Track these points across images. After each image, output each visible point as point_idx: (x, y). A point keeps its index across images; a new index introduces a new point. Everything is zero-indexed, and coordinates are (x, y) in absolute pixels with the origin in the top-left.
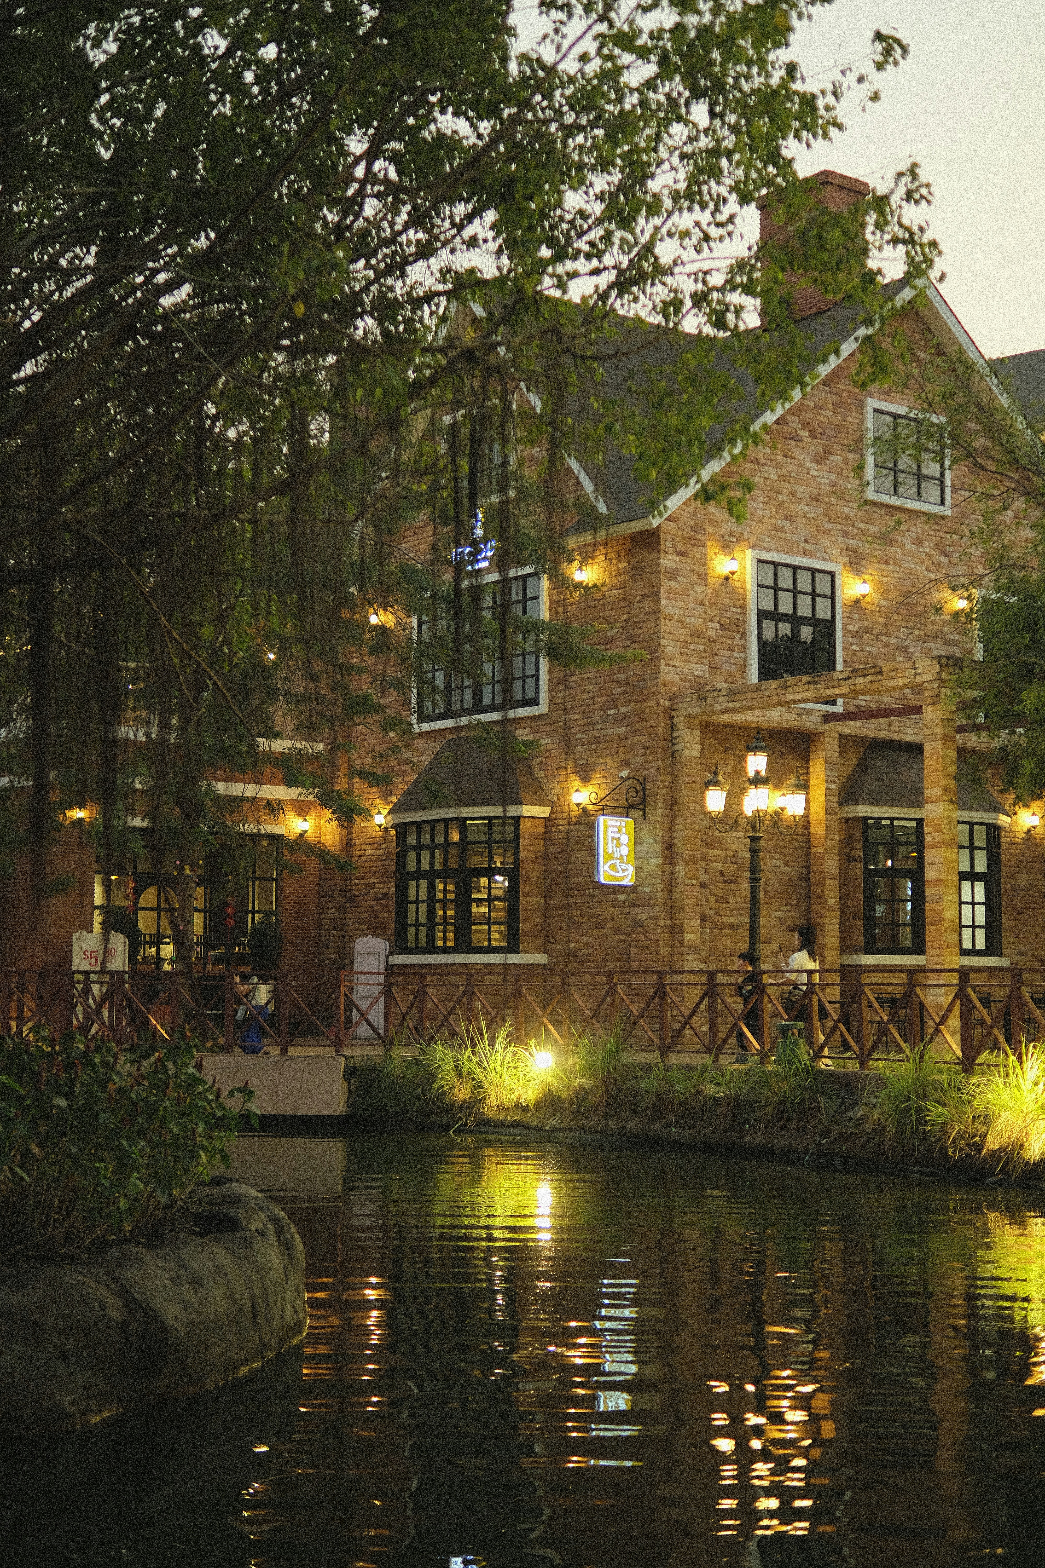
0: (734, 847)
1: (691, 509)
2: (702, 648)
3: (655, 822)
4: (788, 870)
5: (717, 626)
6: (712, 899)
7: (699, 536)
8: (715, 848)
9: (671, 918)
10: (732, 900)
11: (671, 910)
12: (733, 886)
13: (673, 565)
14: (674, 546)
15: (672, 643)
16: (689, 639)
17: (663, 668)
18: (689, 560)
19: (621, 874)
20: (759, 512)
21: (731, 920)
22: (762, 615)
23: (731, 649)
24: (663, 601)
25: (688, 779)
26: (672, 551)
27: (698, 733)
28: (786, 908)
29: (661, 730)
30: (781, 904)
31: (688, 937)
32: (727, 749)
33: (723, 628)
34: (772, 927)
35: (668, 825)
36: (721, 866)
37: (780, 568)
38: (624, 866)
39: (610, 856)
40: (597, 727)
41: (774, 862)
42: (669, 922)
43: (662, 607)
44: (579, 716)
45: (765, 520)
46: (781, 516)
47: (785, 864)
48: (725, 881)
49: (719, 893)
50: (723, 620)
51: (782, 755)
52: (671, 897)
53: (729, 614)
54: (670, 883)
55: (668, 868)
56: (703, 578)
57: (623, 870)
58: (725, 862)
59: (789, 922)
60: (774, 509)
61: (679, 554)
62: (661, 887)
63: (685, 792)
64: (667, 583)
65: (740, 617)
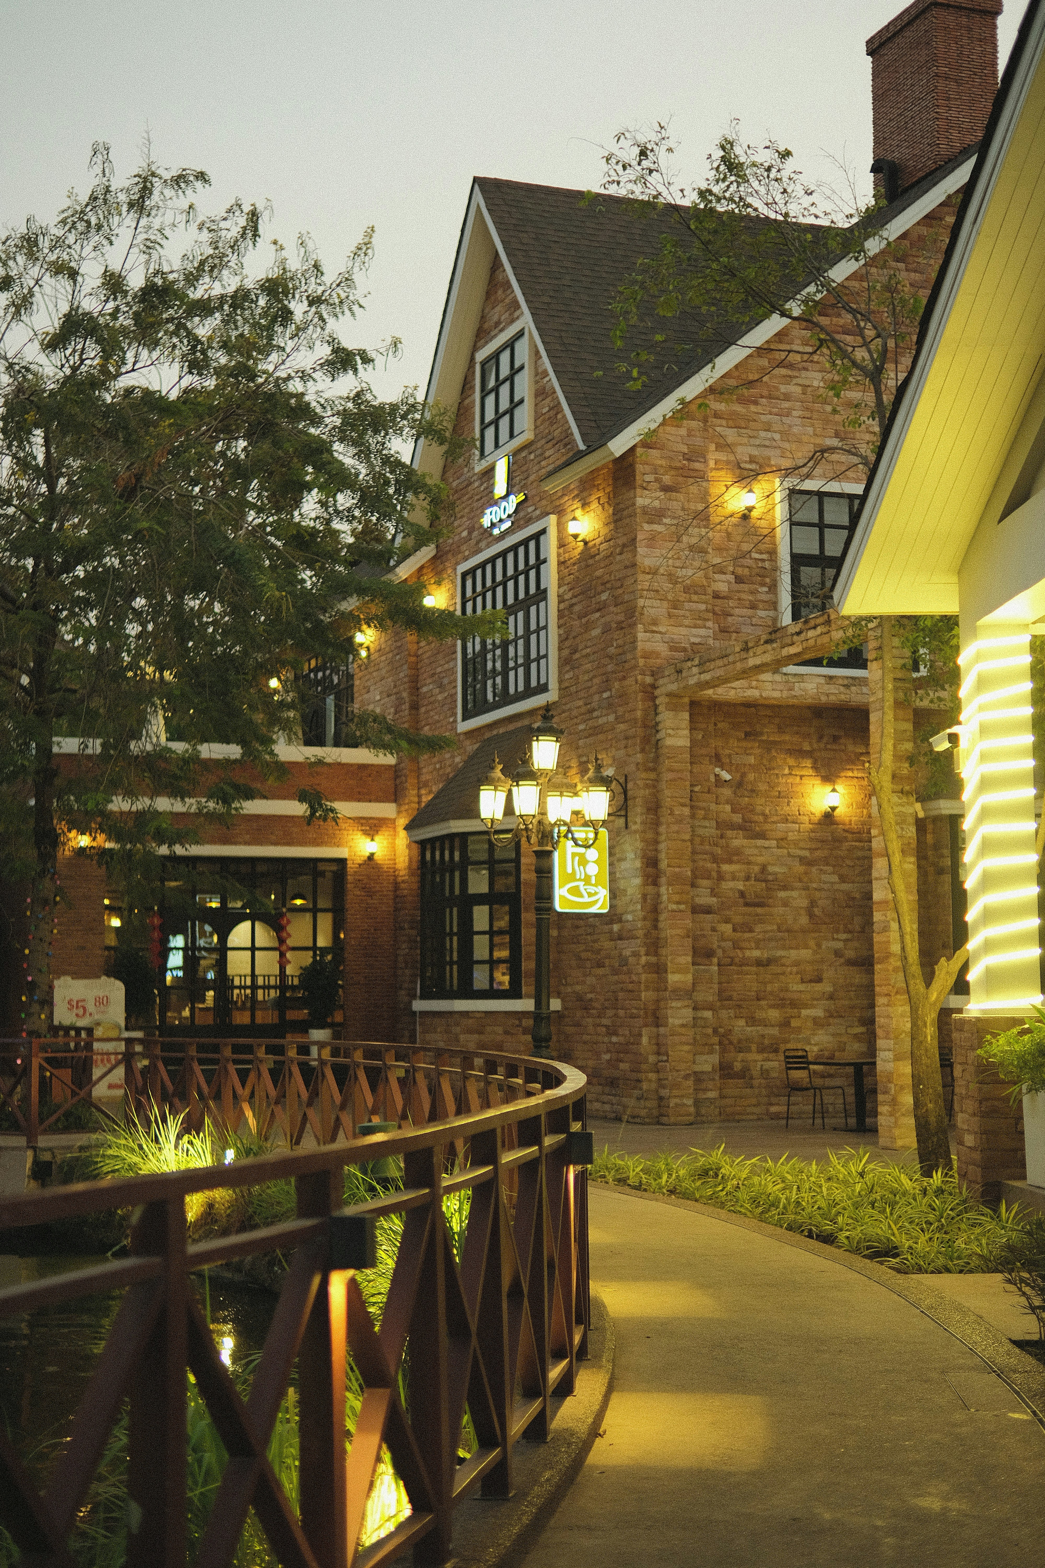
0: (760, 860)
1: (683, 432)
2: (703, 607)
3: (635, 832)
4: (845, 887)
5: (731, 578)
6: (727, 928)
7: (697, 465)
8: (730, 862)
9: (656, 954)
10: (758, 928)
11: (654, 945)
12: (759, 910)
13: (657, 504)
14: (657, 480)
15: (657, 603)
16: (683, 597)
17: (641, 635)
18: (681, 496)
19: (586, 899)
20: (795, 430)
21: (756, 953)
22: (798, 560)
23: (753, 607)
24: (641, 550)
25: (670, 776)
26: (656, 485)
27: (686, 715)
28: (844, 936)
29: (639, 714)
30: (837, 931)
31: (673, 978)
32: (747, 734)
33: (739, 580)
34: (822, 961)
35: (650, 835)
36: (740, 886)
37: (826, 500)
38: (591, 889)
39: (572, 877)
40: (595, 714)
41: (824, 877)
42: (653, 959)
43: (639, 559)
44: (581, 703)
45: (805, 439)
46: (832, 432)
47: (843, 879)
48: (747, 904)
49: (738, 919)
50: (739, 571)
51: (835, 739)
52: (656, 927)
53: (748, 562)
54: (653, 910)
55: (650, 889)
56: (703, 517)
57: (590, 895)
58: (748, 878)
59: (850, 954)
60: (818, 424)
61: (666, 489)
62: (640, 914)
63: (667, 792)
64: (646, 527)
65: (767, 565)
